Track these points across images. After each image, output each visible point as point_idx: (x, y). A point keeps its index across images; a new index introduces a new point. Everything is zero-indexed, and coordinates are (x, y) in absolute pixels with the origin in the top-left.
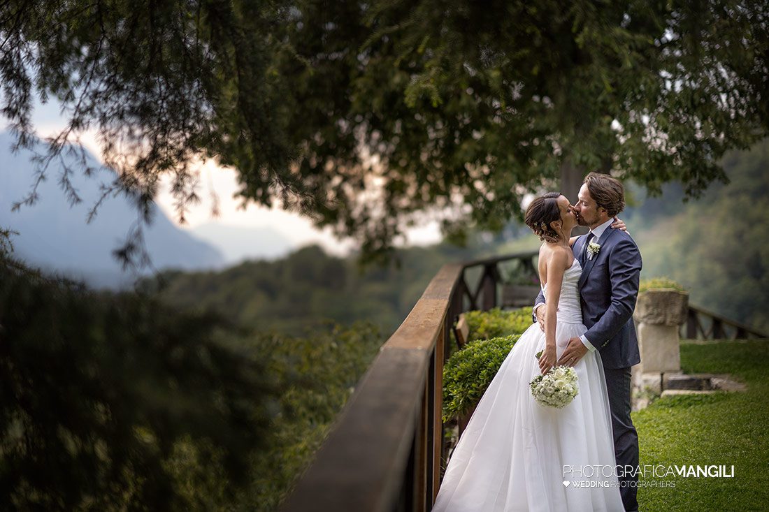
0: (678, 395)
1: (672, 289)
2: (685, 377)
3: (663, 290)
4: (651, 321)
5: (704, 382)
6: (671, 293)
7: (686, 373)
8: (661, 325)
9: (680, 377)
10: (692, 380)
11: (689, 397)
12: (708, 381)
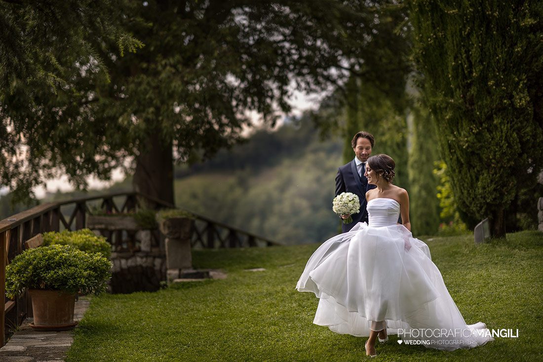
0: (183, 282)
1: (184, 216)
2: (194, 271)
3: (179, 217)
4: (171, 237)
5: (205, 274)
6: (183, 219)
7: (195, 268)
8: (178, 239)
9: (191, 271)
10: (198, 273)
11: (189, 283)
12: (208, 273)
